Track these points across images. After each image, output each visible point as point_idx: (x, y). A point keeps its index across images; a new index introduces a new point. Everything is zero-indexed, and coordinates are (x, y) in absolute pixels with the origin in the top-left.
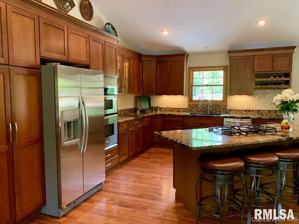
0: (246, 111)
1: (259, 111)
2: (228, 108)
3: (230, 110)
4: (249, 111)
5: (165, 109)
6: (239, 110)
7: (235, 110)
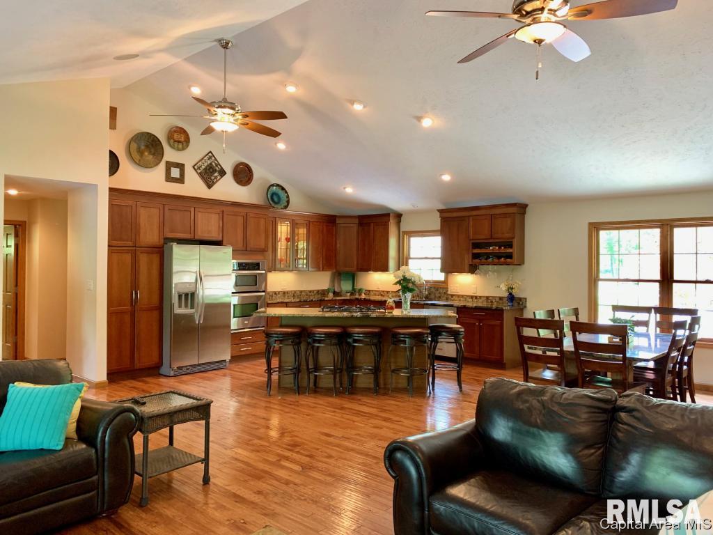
0: (472, 297)
1: (487, 298)
2: (449, 293)
3: (452, 296)
4: (476, 297)
5: (375, 292)
6: (463, 296)
7: (458, 296)
